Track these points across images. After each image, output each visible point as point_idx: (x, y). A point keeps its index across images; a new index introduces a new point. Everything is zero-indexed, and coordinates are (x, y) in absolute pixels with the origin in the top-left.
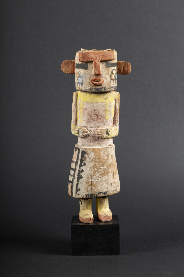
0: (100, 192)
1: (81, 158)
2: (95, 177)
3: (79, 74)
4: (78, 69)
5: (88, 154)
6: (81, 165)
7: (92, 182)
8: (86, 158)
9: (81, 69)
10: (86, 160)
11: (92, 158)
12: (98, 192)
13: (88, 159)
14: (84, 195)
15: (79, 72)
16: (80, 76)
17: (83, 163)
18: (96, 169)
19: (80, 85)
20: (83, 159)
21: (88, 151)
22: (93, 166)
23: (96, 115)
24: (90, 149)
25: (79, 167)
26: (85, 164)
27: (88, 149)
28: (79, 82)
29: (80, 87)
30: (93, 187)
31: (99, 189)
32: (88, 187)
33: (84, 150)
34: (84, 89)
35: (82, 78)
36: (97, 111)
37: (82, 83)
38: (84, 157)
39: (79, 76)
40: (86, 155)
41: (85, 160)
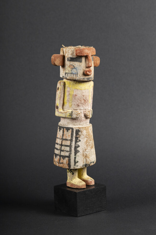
0: (91, 161)
1: (76, 136)
2: (88, 150)
3: (73, 66)
4: (72, 62)
5: (81, 132)
6: (76, 142)
7: (86, 154)
8: (80, 135)
9: (75, 62)
10: (81, 137)
11: (85, 135)
12: (90, 162)
13: (82, 136)
14: (82, 166)
15: (74, 65)
16: (75, 68)
17: (78, 139)
18: (88, 144)
19: (74, 75)
20: (77, 136)
21: (81, 129)
22: (86, 141)
23: (84, 100)
24: (83, 128)
25: (74, 143)
26: (80, 141)
27: (81, 128)
28: (73, 73)
29: (74, 77)
30: (87, 159)
31: (91, 159)
32: (84, 159)
33: (77, 129)
34: (78, 78)
35: (76, 70)
36: (85, 96)
37: (76, 74)
38: (78, 134)
39: (73, 67)
40: (80, 133)
41: (79, 137)
